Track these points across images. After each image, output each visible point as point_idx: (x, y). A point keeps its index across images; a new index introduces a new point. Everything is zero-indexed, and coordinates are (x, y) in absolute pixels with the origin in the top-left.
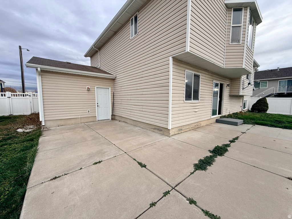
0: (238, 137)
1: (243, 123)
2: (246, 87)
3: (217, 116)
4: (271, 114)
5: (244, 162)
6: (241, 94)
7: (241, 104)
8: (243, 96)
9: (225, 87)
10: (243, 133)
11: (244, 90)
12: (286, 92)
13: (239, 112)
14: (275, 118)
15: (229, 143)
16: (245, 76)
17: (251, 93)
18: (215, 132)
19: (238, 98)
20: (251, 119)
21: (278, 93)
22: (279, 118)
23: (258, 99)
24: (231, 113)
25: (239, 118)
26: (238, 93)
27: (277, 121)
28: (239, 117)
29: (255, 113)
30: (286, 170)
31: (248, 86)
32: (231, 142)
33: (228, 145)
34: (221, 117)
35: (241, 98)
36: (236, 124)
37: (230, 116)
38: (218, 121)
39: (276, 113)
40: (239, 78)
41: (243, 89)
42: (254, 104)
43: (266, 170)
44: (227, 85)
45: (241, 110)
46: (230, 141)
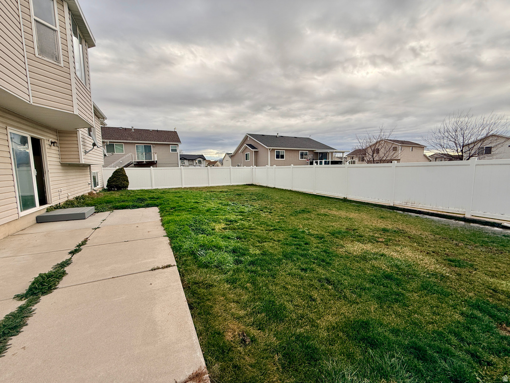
0: (87, 238)
1: (95, 212)
2: (91, 150)
3: (38, 209)
4: (133, 191)
5: (98, 279)
6: (83, 161)
7: (89, 180)
8: (89, 165)
9: (47, 146)
10: (96, 229)
11: (88, 154)
12: (144, 161)
13: (87, 194)
14: (137, 195)
15: (70, 256)
16: (86, 130)
17: (101, 161)
18: (34, 246)
19: (81, 169)
20: (108, 202)
21: (137, 162)
22: (142, 195)
23: (114, 169)
24: (71, 198)
25: (88, 205)
26: (77, 160)
27: (139, 199)
28: (87, 202)
29: (113, 192)
30: (150, 260)
31: (93, 148)
32: (73, 253)
33: (67, 263)
34: (48, 210)
35: (87, 169)
36: (82, 217)
37: (69, 204)
38: (40, 220)
39: (139, 189)
40: (75, 132)
41: (86, 152)
42: (110, 178)
43: (129, 274)
44: (52, 143)
45: (90, 191)
46: (70, 253)
